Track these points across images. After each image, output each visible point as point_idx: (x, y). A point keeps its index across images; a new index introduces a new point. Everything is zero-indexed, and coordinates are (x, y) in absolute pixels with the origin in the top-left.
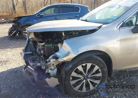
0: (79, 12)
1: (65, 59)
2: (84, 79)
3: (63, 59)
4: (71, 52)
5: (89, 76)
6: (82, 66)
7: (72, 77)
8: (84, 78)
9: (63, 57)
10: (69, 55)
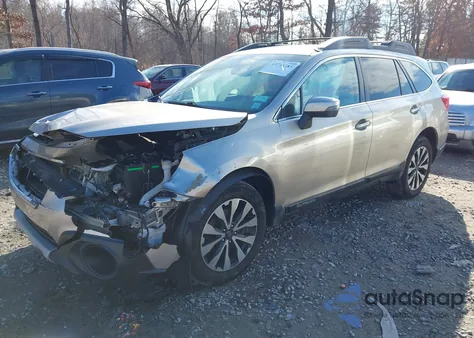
0: (113, 76)
1: (194, 193)
2: (226, 238)
3: (189, 194)
4: (204, 175)
5: (236, 229)
6: (224, 207)
7: (205, 235)
8: (226, 235)
9: (189, 190)
10: (202, 182)
